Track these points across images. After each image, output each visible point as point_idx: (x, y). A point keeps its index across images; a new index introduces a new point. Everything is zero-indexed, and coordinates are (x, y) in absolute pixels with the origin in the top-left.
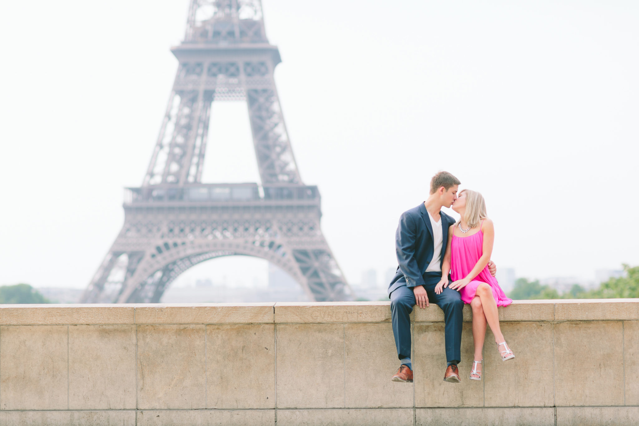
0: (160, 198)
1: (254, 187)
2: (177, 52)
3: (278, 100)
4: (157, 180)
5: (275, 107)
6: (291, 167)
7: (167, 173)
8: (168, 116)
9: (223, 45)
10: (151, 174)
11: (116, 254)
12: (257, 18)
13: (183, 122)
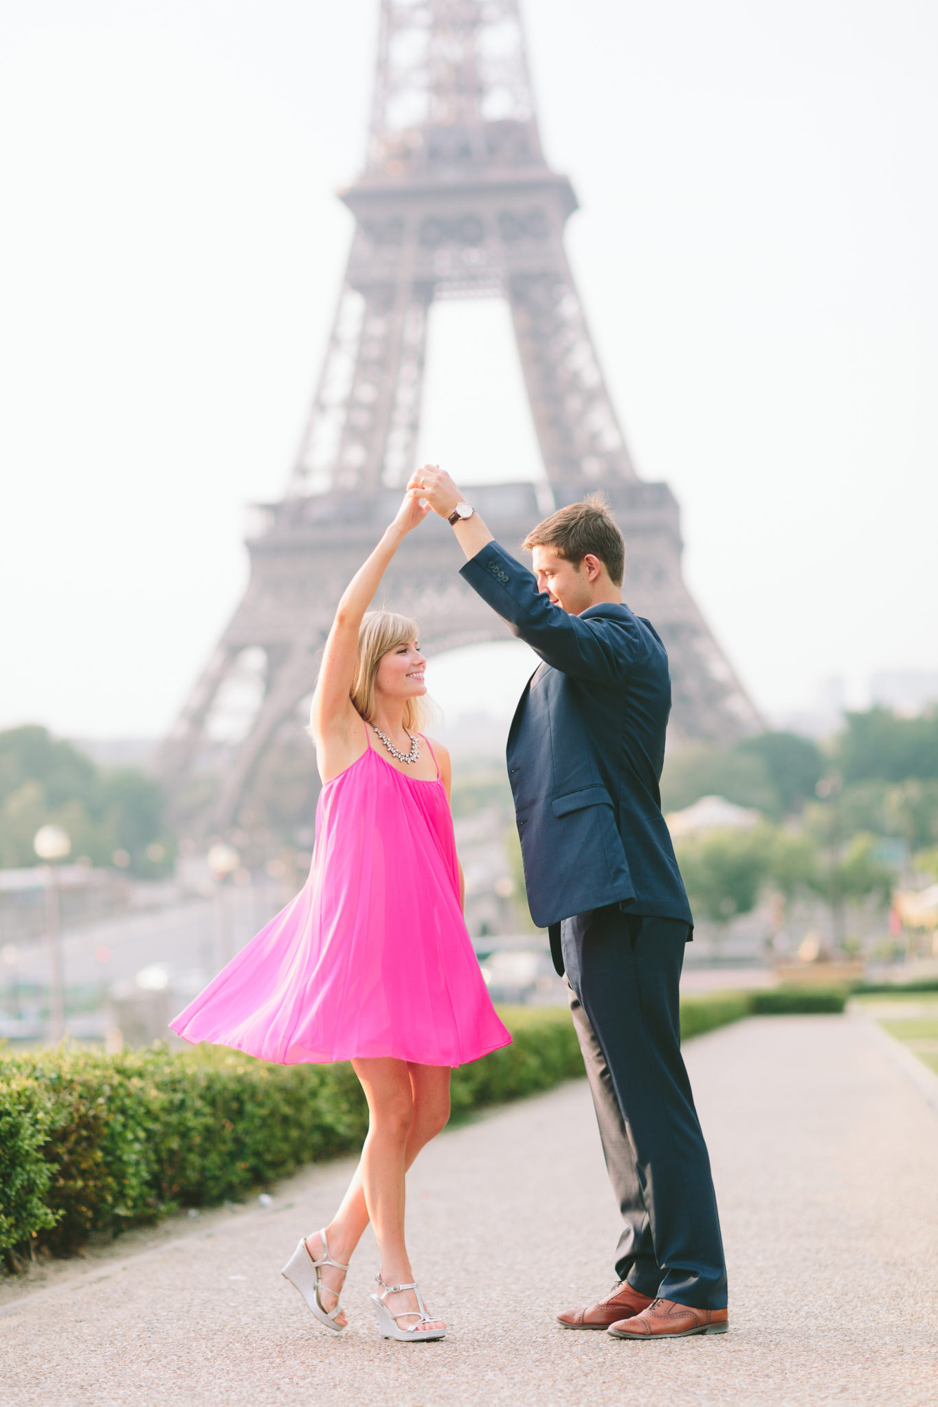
0: (322, 523)
1: (528, 490)
2: (353, 198)
3: (574, 291)
4: (319, 484)
5: (568, 308)
6: (610, 440)
7: (338, 469)
8: (334, 340)
9: (449, 175)
10: (302, 470)
11: (232, 649)
12: (519, 113)
13: (374, 351)
